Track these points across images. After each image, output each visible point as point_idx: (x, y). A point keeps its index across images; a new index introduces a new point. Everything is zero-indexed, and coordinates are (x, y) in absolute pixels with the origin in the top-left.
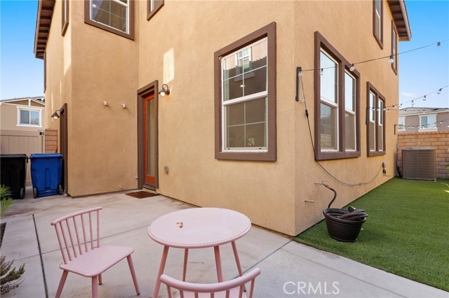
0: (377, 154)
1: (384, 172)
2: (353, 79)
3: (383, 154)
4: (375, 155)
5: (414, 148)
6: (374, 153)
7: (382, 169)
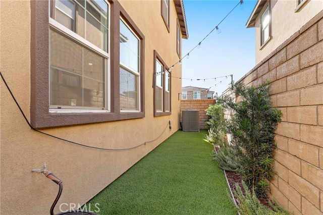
0: (163, 114)
1: (170, 128)
2: (138, 40)
3: (169, 114)
4: (161, 115)
5: (189, 110)
6: (160, 113)
7: (169, 125)
